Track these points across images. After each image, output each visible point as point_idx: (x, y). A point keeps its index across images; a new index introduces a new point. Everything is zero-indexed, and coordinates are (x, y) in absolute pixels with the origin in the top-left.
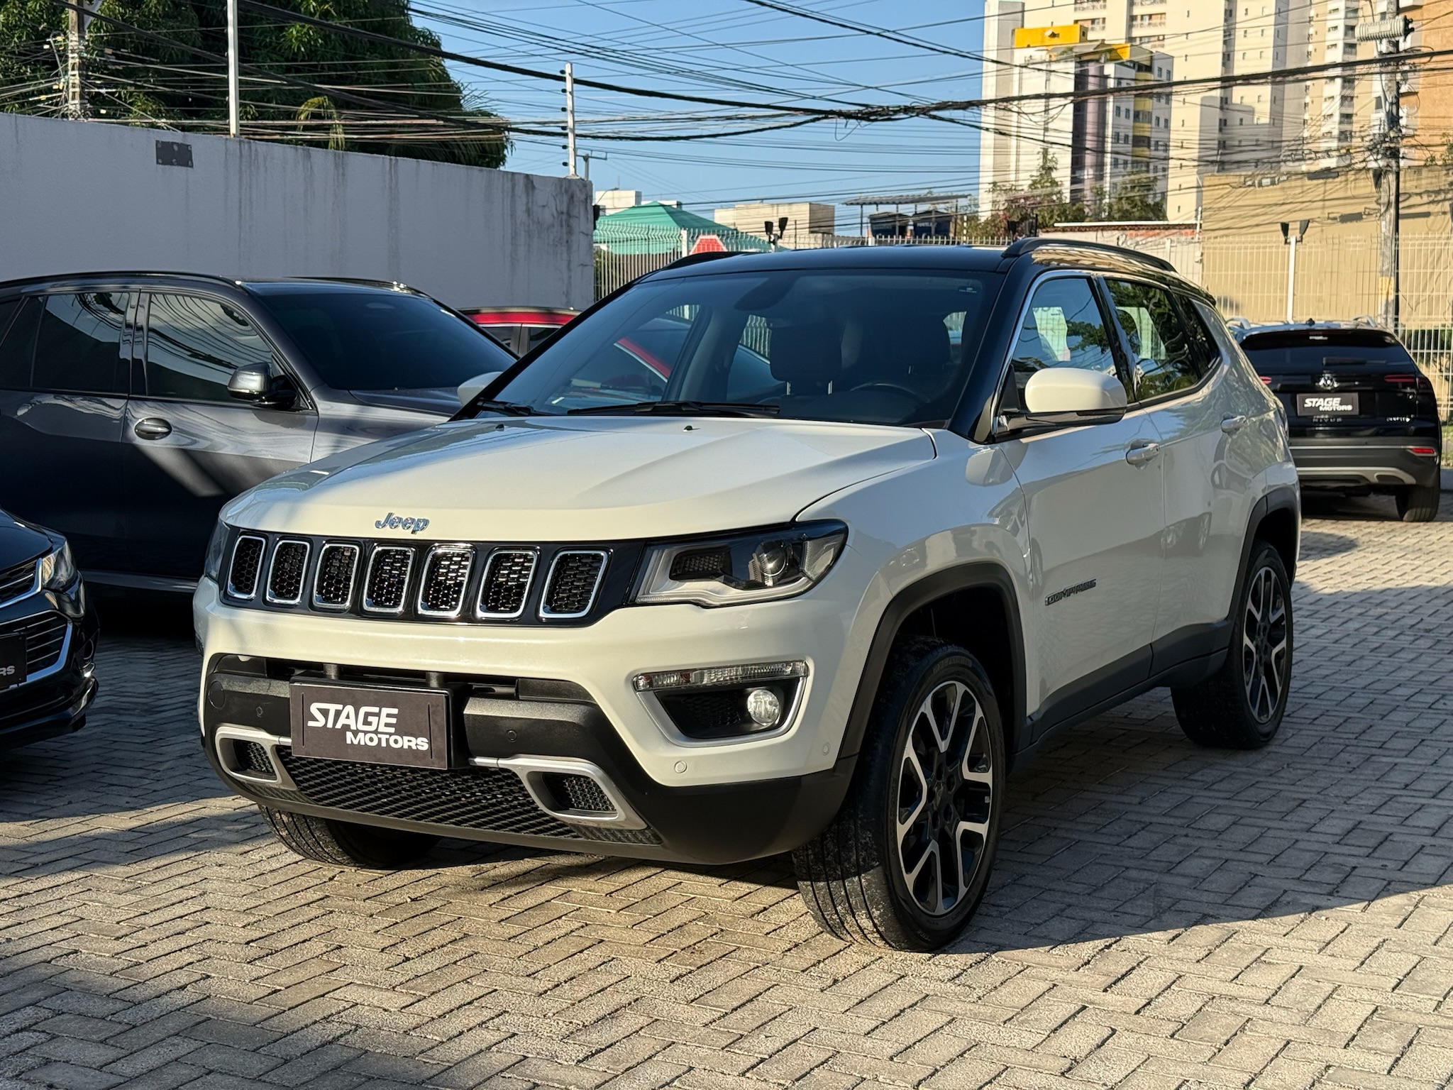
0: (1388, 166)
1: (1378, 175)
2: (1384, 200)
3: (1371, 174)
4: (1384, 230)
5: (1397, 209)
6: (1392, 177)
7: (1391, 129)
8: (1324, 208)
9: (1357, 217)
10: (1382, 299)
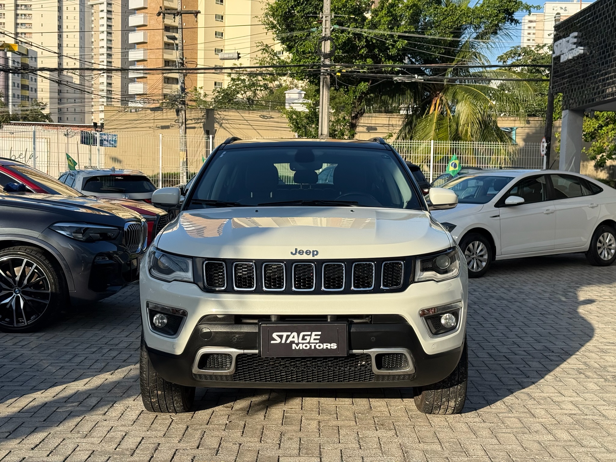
0: (182, 108)
1: (178, 111)
2: (181, 121)
3: (175, 111)
4: (181, 133)
5: (186, 125)
6: (183, 112)
7: (182, 93)
8: (154, 123)
9: (167, 127)
10: (181, 160)
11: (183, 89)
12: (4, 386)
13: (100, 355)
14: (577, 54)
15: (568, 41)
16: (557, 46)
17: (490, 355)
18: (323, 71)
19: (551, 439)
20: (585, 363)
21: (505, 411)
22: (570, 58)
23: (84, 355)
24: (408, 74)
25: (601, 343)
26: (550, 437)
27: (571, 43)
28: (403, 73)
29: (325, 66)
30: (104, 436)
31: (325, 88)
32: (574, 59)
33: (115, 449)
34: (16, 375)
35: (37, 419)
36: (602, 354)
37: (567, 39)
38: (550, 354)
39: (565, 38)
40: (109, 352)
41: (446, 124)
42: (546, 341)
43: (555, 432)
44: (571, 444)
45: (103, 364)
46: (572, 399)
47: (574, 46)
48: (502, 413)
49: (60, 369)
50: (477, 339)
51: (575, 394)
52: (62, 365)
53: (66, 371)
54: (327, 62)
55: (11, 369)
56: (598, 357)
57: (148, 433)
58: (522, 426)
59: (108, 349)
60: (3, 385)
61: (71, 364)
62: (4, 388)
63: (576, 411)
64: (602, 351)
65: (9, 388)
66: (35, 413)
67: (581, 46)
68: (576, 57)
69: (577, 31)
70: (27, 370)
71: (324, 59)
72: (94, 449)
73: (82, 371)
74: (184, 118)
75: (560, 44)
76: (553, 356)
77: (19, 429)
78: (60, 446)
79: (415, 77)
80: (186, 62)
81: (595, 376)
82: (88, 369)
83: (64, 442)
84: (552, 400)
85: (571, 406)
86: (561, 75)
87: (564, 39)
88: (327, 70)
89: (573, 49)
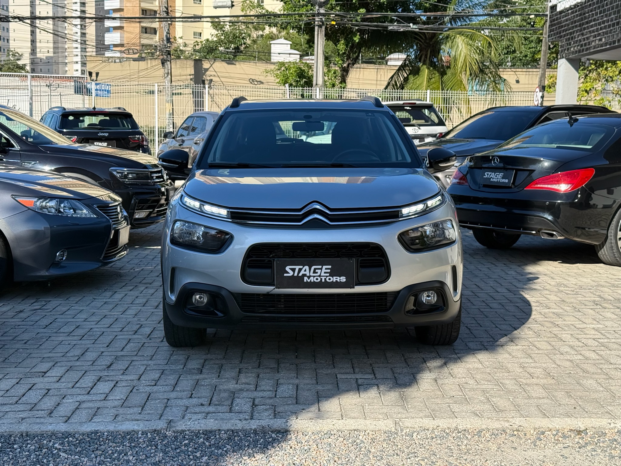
0: (167, 58)
1: (163, 63)
2: (166, 71)
3: (160, 61)
4: (167, 84)
6: (169, 63)
7: (167, 43)
10: (168, 112)
11: (168, 40)
12: (57, 319)
13: (138, 292)
14: (574, 3)
17: (509, 291)
18: (318, 20)
19: (581, 358)
20: (600, 296)
21: (534, 336)
22: (568, 6)
23: (122, 292)
24: (403, 23)
25: (611, 279)
26: (580, 357)
28: (399, 22)
29: (319, 14)
30: (168, 358)
31: (319, 37)
32: (570, 8)
33: (183, 369)
34: (65, 309)
35: (101, 346)
36: (614, 289)
38: (565, 288)
40: (146, 290)
42: (559, 278)
43: (583, 352)
44: (600, 362)
45: (145, 300)
46: (593, 326)
48: (532, 338)
49: (104, 304)
50: (493, 277)
51: (595, 322)
52: (105, 300)
53: (111, 306)
54: (322, 11)
55: (58, 304)
56: (610, 291)
57: (209, 356)
58: (552, 348)
59: (144, 288)
60: (56, 317)
61: (113, 300)
62: (58, 320)
63: (599, 336)
64: (613, 286)
65: (63, 320)
66: (96, 340)
68: (573, 5)
70: (73, 305)
71: (319, 7)
72: (164, 368)
73: (127, 306)
74: (170, 68)
76: (568, 290)
77: (86, 353)
78: (130, 367)
79: (410, 26)
80: (171, 11)
81: (611, 307)
82: (131, 304)
83: (134, 363)
84: (575, 327)
85: (593, 332)
86: (558, 24)
88: (321, 19)
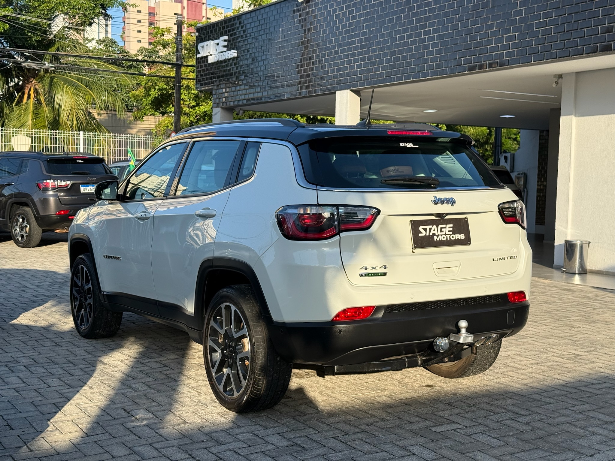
14: (230, 57)
15: (218, 44)
16: (203, 47)
22: (221, 59)
24: (38, 61)
27: (222, 46)
28: (33, 60)
32: (225, 61)
37: (217, 41)
39: (212, 40)
41: (43, 114)
47: (225, 49)
67: (234, 49)
69: (228, 35)
75: (207, 45)
79: (45, 64)
87: (212, 42)
89: (225, 52)
